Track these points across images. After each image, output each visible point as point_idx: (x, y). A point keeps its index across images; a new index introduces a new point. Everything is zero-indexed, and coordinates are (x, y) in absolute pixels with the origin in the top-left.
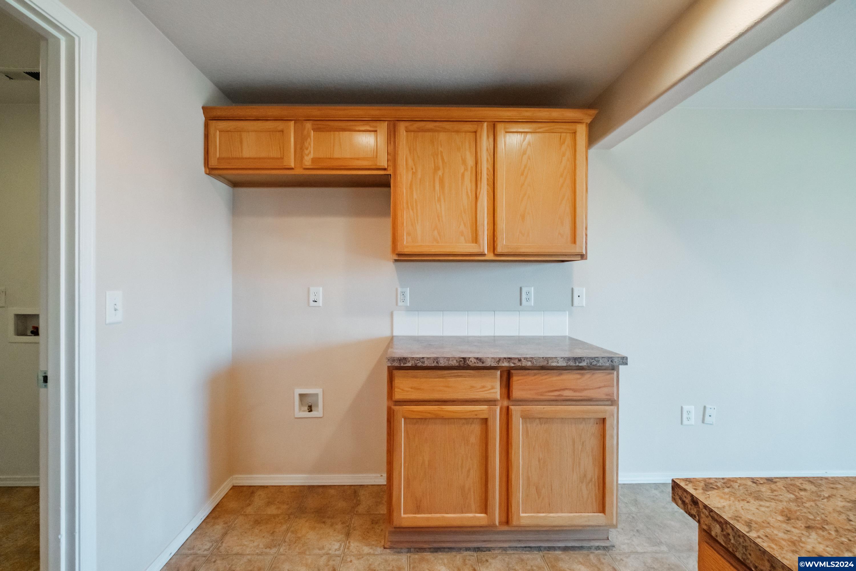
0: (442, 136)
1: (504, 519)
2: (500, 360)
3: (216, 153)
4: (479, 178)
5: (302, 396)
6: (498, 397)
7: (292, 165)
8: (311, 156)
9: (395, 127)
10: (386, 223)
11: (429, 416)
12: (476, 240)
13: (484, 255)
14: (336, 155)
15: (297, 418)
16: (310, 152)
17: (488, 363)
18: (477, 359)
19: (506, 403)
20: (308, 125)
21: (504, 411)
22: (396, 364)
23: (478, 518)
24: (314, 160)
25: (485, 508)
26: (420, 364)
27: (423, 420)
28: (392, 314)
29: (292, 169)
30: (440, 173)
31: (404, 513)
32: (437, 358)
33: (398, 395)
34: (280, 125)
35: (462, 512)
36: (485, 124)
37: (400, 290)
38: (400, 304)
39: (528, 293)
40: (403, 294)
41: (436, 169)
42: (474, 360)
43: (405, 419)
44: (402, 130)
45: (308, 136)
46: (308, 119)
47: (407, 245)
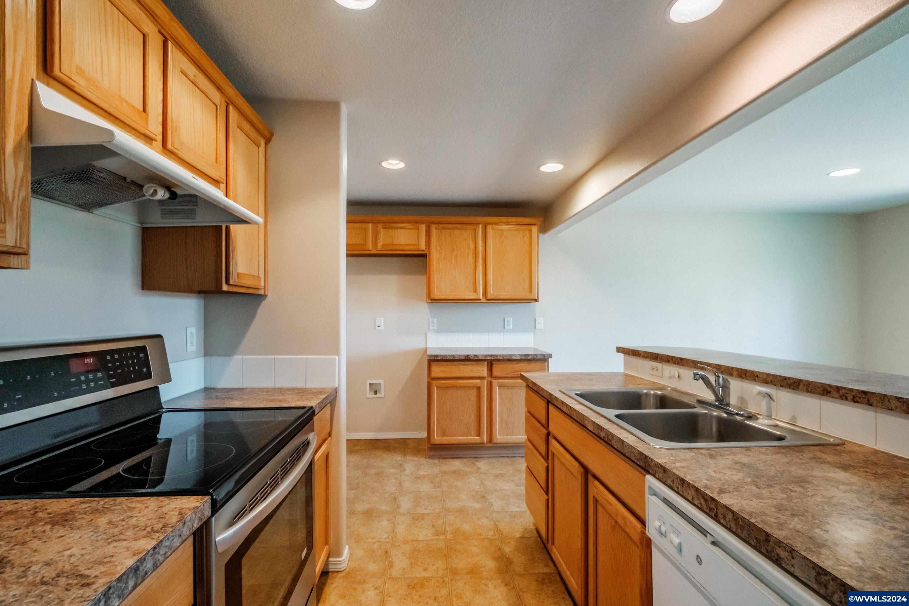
0: (457, 232)
1: (489, 440)
2: (486, 356)
4: (477, 255)
5: (370, 384)
6: (486, 375)
7: (371, 248)
8: (382, 243)
9: (429, 226)
10: (424, 280)
11: (450, 386)
12: (475, 290)
13: (480, 300)
14: (396, 242)
15: (368, 398)
16: (381, 241)
17: (481, 358)
18: (474, 355)
19: (490, 379)
20: (380, 226)
21: (489, 383)
22: (432, 358)
23: (476, 439)
24: (383, 245)
25: (479, 434)
26: (445, 358)
27: (447, 388)
28: (426, 334)
29: (370, 250)
30: (455, 253)
31: (437, 437)
32: (454, 355)
33: (434, 375)
34: (363, 225)
35: (467, 436)
36: (481, 226)
37: (431, 319)
38: (431, 328)
39: (509, 321)
40: (433, 322)
41: (453, 250)
42: (473, 356)
43: (437, 387)
44: (434, 229)
45: (380, 231)
46: (379, 222)
47: (436, 294)
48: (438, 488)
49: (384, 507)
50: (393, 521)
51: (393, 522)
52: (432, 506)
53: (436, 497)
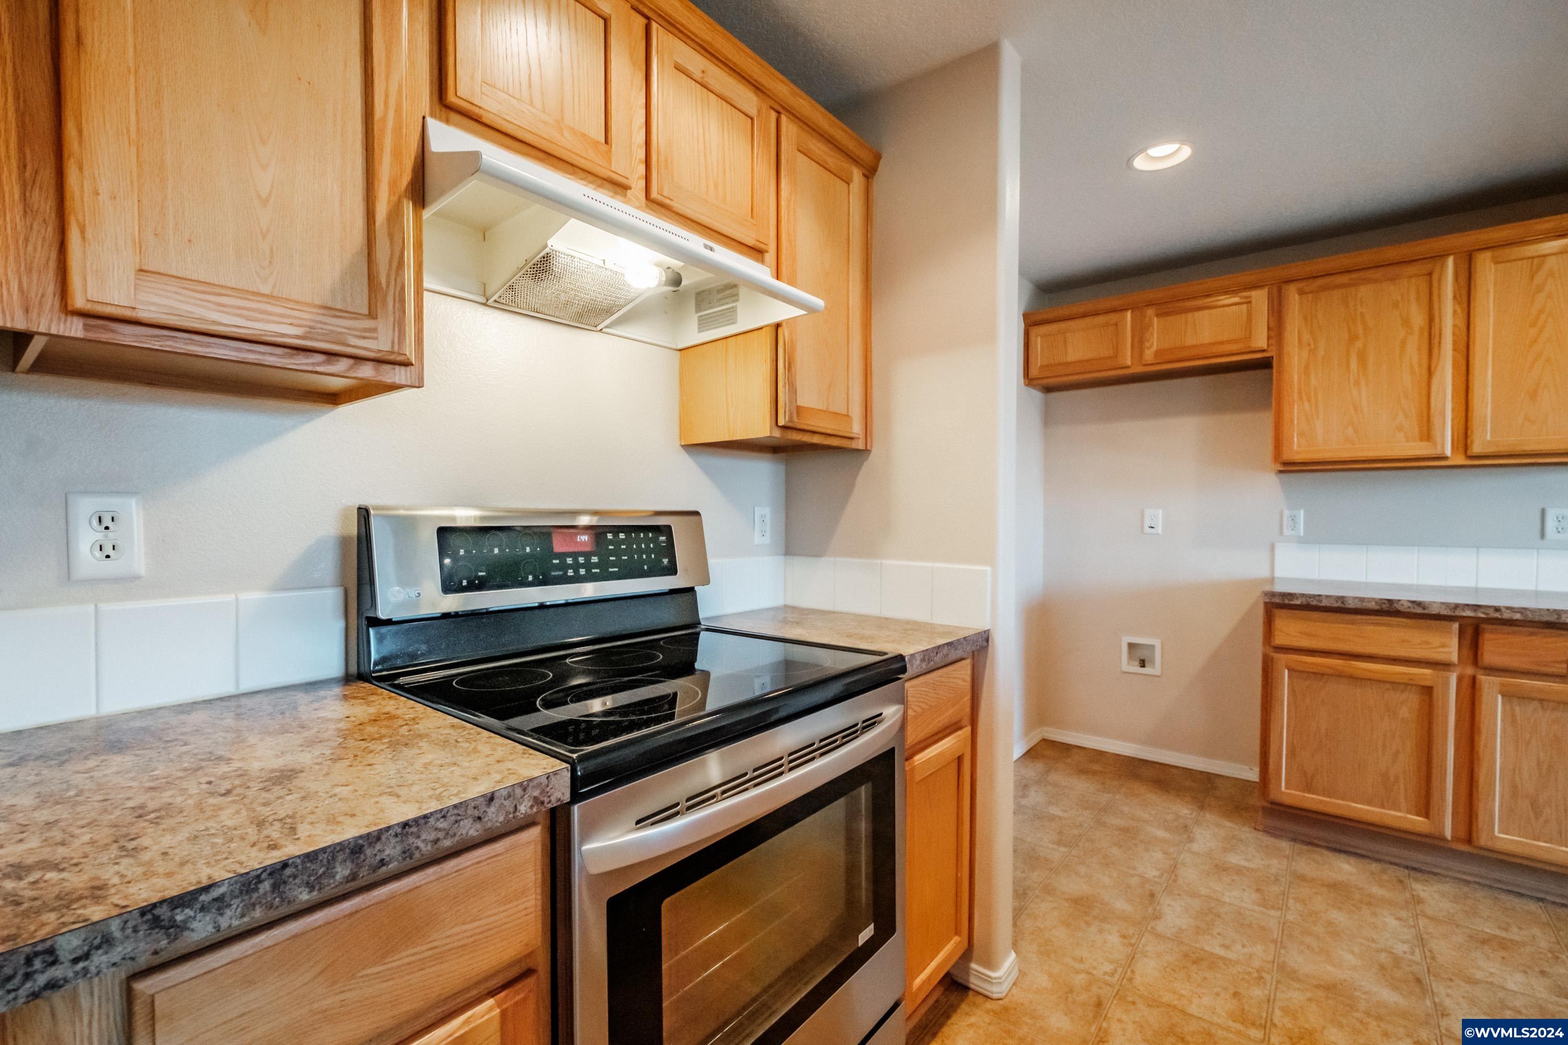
0: (1364, 291)
1: (1462, 834)
2: (1457, 606)
3: (1038, 361)
4: (1436, 341)
5: (1131, 646)
6: (1454, 658)
7: (1129, 363)
8: (1155, 348)
9: (1280, 291)
10: (1264, 421)
11: (1328, 671)
12: (1427, 434)
13: (1445, 458)
14: (1190, 341)
15: (1124, 672)
16: (1152, 344)
17: (1435, 610)
18: (1413, 602)
19: (1469, 671)
20: (1150, 312)
21: (1466, 683)
22: (1277, 600)
23: (1412, 821)
24: (1158, 353)
25: (1425, 808)
26: (1315, 603)
27: (1319, 675)
28: (1272, 548)
29: (1128, 367)
30: (1359, 344)
31: (1287, 788)
32: (1343, 597)
33: (1280, 639)
34: (1113, 318)
35: (1383, 807)
36: (1450, 261)
37: (1287, 513)
38: (1287, 532)
39: (1558, 519)
40: (1293, 519)
41: (1353, 338)
42: (1406, 604)
43: (1290, 670)
44: (1292, 294)
45: (1150, 324)
46: (1150, 304)
47: (1297, 449)
48: (1273, 908)
49: (1121, 905)
50: (1133, 941)
51: (1132, 945)
52: (1244, 946)
53: (1263, 928)
